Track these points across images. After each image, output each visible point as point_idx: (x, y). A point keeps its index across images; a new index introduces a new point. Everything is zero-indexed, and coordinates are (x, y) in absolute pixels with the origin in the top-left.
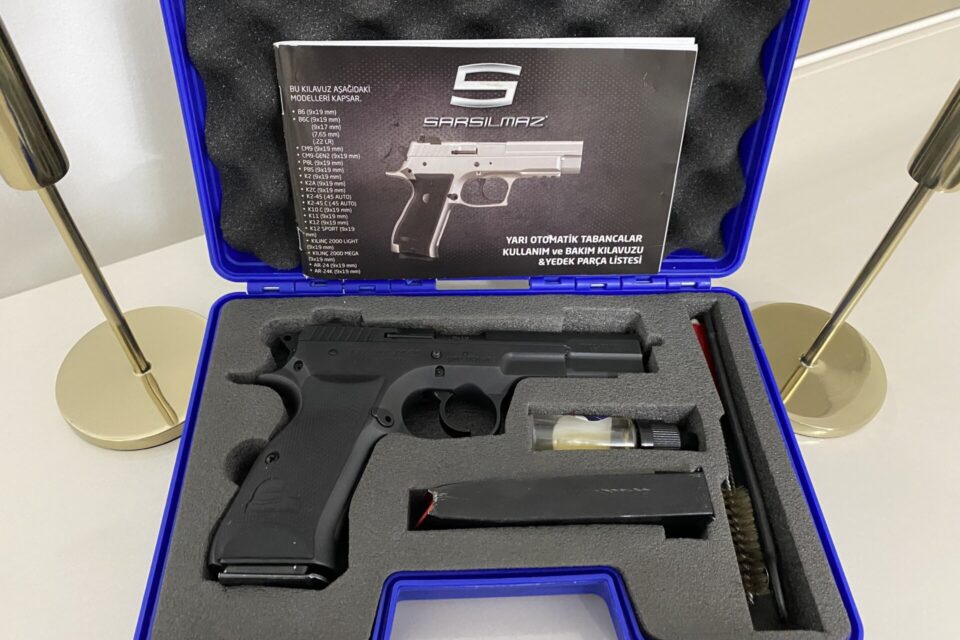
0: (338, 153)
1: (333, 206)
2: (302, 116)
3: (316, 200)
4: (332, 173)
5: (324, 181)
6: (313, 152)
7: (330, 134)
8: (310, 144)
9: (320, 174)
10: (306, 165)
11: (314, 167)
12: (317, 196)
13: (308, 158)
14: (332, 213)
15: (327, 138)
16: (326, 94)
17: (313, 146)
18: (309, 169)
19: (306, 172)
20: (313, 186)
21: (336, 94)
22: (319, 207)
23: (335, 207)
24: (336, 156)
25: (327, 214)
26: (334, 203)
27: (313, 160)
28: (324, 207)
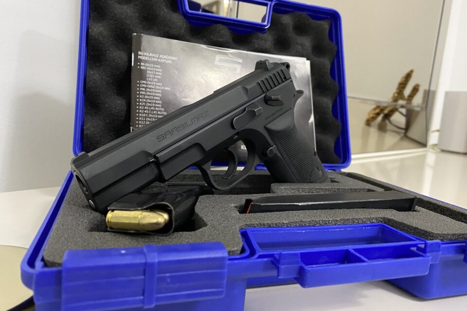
0: (159, 86)
1: (154, 114)
2: (143, 66)
3: (145, 110)
4: (155, 96)
5: (150, 99)
6: (147, 84)
7: (156, 76)
8: (145, 80)
9: (149, 95)
10: (142, 91)
11: (146, 92)
12: (146, 108)
13: (143, 87)
14: (153, 118)
15: (154, 78)
16: (156, 58)
17: (147, 81)
18: (143, 93)
19: (142, 94)
20: (144, 102)
21: (161, 58)
22: (146, 113)
23: (155, 114)
24: (158, 87)
25: (150, 118)
26: (154, 112)
27: (146, 88)
28: (149, 114)
